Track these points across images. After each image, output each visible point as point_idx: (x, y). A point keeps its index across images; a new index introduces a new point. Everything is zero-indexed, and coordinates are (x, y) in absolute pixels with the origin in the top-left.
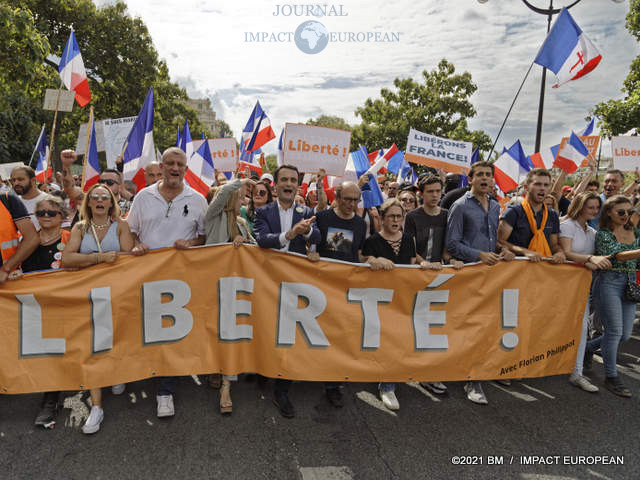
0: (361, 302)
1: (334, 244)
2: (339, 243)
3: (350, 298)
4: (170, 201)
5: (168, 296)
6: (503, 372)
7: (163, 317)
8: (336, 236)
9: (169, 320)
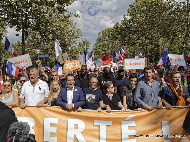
0: (99, 125)
1: (88, 100)
2: (90, 99)
3: (95, 124)
4: (34, 86)
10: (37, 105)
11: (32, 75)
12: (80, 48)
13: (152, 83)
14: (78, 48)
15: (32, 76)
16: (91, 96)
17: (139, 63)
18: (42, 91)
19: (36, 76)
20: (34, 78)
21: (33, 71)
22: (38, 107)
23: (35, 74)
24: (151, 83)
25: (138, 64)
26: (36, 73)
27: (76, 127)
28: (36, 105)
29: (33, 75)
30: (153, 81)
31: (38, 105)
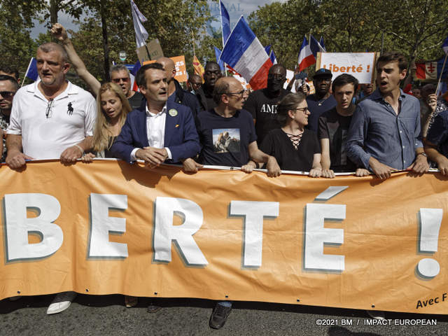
0: (244, 216)
1: (221, 146)
2: (227, 144)
4: (51, 100)
5: (34, 211)
6: (419, 304)
7: (29, 232)
8: (222, 137)
9: (36, 236)
10: (62, 157)
11: (45, 63)
12: (207, 50)
13: (400, 102)
14: (202, 50)
15: (45, 66)
16: (228, 134)
17: (356, 67)
18: (75, 118)
19: (58, 67)
20: (50, 72)
21: (46, 51)
22: (66, 162)
23: (53, 60)
24: (397, 103)
25: (355, 70)
26: (58, 57)
27: (179, 219)
28: (58, 158)
29: (49, 63)
30: (403, 97)
31: (66, 157)
